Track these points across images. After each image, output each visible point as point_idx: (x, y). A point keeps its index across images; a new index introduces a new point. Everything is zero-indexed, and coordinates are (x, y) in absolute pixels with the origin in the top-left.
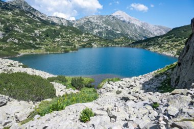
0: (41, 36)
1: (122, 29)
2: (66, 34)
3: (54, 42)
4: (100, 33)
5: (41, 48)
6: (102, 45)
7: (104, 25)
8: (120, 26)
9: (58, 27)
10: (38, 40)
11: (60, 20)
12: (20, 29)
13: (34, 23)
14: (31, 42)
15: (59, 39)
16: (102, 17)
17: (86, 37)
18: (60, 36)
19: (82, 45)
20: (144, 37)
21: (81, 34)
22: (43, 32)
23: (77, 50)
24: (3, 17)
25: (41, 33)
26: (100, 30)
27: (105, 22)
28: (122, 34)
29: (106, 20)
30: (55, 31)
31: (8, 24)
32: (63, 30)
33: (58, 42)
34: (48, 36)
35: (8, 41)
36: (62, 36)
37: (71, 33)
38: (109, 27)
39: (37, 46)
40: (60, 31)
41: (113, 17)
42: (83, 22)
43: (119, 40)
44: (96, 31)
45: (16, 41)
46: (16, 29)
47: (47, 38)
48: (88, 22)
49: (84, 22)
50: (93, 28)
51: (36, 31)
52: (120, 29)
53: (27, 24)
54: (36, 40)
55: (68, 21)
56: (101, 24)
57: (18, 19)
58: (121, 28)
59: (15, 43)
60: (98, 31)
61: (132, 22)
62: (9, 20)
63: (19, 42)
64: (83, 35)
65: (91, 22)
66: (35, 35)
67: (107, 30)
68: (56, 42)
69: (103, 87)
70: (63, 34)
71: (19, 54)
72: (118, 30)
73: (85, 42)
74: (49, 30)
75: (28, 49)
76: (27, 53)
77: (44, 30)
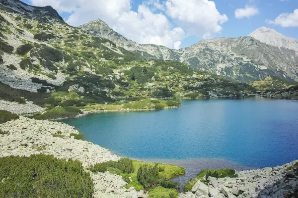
0: (123, 79)
1: (270, 62)
2: (164, 75)
3: (142, 89)
4: (228, 70)
5: (119, 100)
6: (228, 94)
7: (235, 56)
8: (265, 55)
9: (151, 63)
10: (117, 86)
11: (158, 50)
12: (92, 69)
13: (114, 58)
14: (106, 90)
15: (152, 84)
16: (230, 41)
17: (198, 80)
18: (153, 78)
19: (189, 95)
21: (191, 74)
22: (126, 72)
24: (69, 51)
25: (123, 74)
26: (228, 65)
27: (236, 48)
28: (270, 72)
29: (239, 46)
30: (145, 70)
31: (74, 61)
32: (160, 67)
33: (149, 90)
34: (133, 79)
35: (69, 90)
36: (157, 78)
37: (172, 72)
38: (245, 60)
39: (114, 98)
40: (154, 69)
41: (252, 40)
42: (196, 50)
43: (263, 82)
44: (220, 66)
45: (82, 90)
46: (86, 69)
47: (132, 82)
48: (207, 51)
49: (198, 51)
50: (214, 62)
51: (116, 72)
52: (264, 61)
53: (103, 60)
54: (113, 87)
55: (171, 51)
56: (228, 54)
57: (89, 53)
58: (268, 59)
59: (80, 94)
60: (224, 67)
61: (290, 47)
62: (77, 55)
63: (85, 92)
64: (194, 76)
65: (211, 51)
66: (114, 78)
67: (241, 64)
68: (145, 90)
69: (193, 189)
70: (160, 75)
71: (82, 113)
72: (262, 64)
73: (197, 88)
74: (137, 68)
75: (98, 103)
76: (95, 111)
77: (128, 69)
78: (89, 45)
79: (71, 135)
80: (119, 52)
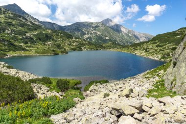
0: (33, 39)
1: (111, 35)
2: (57, 38)
3: (45, 45)
4: (90, 38)
5: (31, 50)
6: (91, 49)
7: (94, 31)
8: (108, 32)
9: (50, 31)
10: (29, 43)
11: (52, 25)
12: (12, 32)
13: (26, 27)
14: (22, 44)
15: (50, 43)
17: (76, 41)
18: (51, 40)
19: (72, 49)
20: (130, 43)
21: (72, 38)
22: (34, 35)
23: (67, 53)
25: (32, 36)
26: (90, 35)
27: (94, 27)
28: (110, 40)
29: (96, 27)
30: (46, 35)
32: (55, 34)
33: (49, 45)
36: (53, 39)
37: (62, 37)
38: (99, 33)
39: (28, 48)
40: (51, 35)
41: (102, 24)
43: (108, 44)
44: (86, 36)
46: (8, 32)
49: (75, 27)
50: (83, 34)
51: (28, 34)
52: (108, 35)
54: (27, 43)
56: (91, 30)
57: (10, 22)
59: (5, 45)
60: (88, 37)
62: (1, 23)
64: (74, 39)
66: (27, 38)
67: (96, 35)
68: (47, 45)
69: (90, 89)
70: (54, 38)
71: (8, 56)
72: (106, 36)
73: (75, 46)
74: (41, 33)
75: (18, 51)
76: (16, 55)
77: (36, 33)
78: (10, 18)
79: (4, 66)
80: (29, 23)
